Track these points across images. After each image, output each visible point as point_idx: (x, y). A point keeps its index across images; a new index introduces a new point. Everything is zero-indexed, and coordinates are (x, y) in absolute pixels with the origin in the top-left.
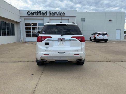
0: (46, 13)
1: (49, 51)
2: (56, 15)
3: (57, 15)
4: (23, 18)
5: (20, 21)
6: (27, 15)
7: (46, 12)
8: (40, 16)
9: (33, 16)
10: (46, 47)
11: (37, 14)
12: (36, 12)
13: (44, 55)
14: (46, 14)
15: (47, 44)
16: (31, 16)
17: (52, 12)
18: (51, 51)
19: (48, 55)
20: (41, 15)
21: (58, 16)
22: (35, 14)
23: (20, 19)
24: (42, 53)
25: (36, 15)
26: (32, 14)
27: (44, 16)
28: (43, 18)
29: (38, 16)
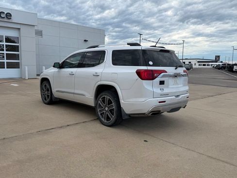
1: (165, 95)
10: (161, 89)
13: (160, 102)
15: (162, 83)
18: (167, 95)
19: (165, 102)
24: (157, 100)
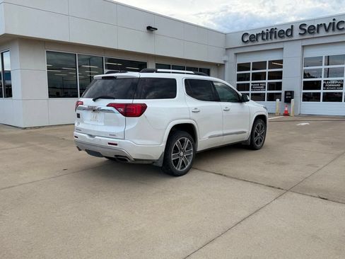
0: (291, 29)
2: (322, 32)
3: (327, 30)
4: (232, 53)
5: (225, 61)
6: (241, 44)
7: (292, 26)
8: (274, 40)
9: (256, 43)
11: (265, 37)
12: (263, 33)
14: (289, 34)
16: (250, 44)
17: (309, 24)
20: (275, 37)
21: (331, 33)
22: (260, 38)
23: (226, 54)
25: (263, 39)
26: (253, 38)
27: (286, 39)
28: (281, 47)
29: (270, 41)
